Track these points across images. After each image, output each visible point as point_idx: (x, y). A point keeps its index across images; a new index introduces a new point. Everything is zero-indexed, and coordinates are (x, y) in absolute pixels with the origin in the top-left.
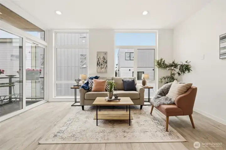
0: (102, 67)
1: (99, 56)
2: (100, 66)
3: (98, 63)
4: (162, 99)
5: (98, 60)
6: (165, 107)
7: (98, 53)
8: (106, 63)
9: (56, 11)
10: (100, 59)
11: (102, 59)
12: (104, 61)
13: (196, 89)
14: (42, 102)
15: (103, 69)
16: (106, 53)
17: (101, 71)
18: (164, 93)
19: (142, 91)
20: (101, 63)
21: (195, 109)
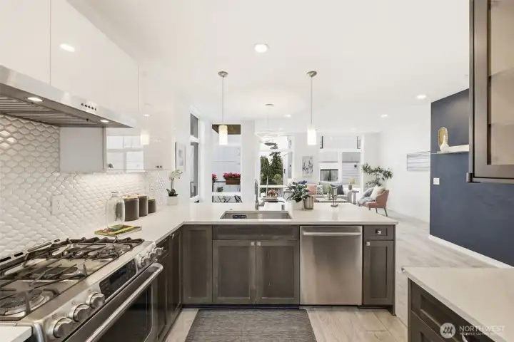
0: (308, 171)
1: (305, 161)
2: (305, 170)
3: (304, 168)
4: (367, 199)
5: (303, 164)
6: (367, 203)
7: (304, 158)
8: (312, 167)
10: (305, 164)
11: (307, 164)
12: (309, 166)
13: (388, 191)
15: (308, 174)
16: (311, 158)
18: (368, 195)
19: (350, 194)
20: (307, 167)
21: (388, 203)
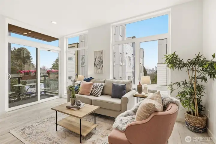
0: (99, 67)
1: (96, 56)
2: (96, 66)
3: (95, 63)
5: (95, 60)
7: (95, 52)
8: (102, 63)
9: (52, 21)
10: (96, 59)
11: (98, 59)
12: (100, 61)
14: (56, 97)
15: (99, 70)
16: (102, 52)
17: (98, 71)
20: (98, 63)
